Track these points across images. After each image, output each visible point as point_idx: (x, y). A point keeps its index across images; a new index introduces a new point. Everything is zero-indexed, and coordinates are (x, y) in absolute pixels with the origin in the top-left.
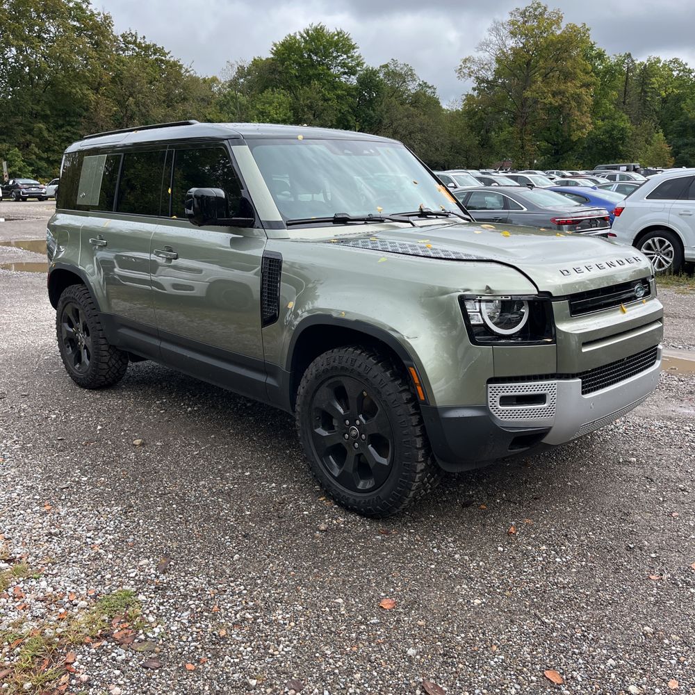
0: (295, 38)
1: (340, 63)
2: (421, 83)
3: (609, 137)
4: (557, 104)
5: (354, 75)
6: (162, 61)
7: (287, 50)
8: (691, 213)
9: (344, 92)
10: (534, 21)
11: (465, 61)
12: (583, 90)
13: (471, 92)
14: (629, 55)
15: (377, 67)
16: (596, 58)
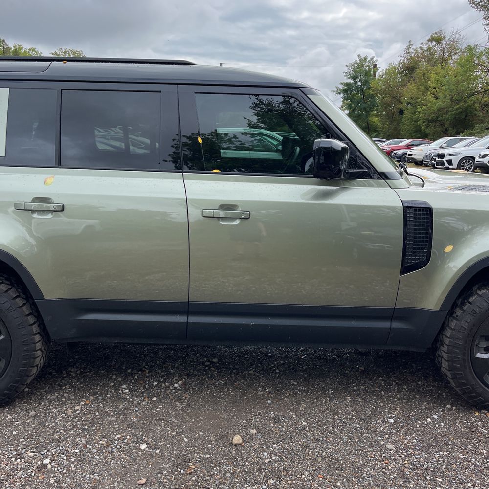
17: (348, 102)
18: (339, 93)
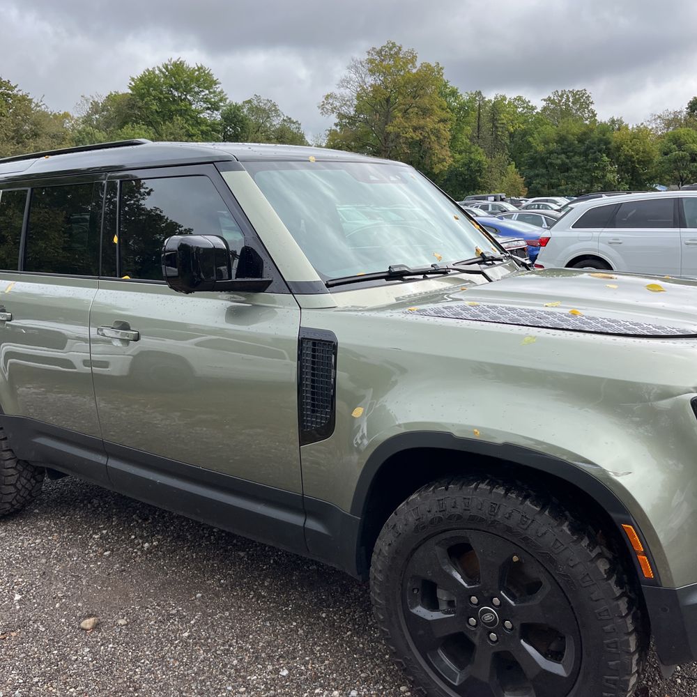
0: (154, 72)
1: (202, 98)
2: (285, 118)
3: (468, 169)
4: (418, 139)
5: (217, 110)
6: (9, 95)
7: (146, 85)
8: (620, 241)
9: (208, 128)
10: (390, 60)
11: (327, 97)
12: (441, 125)
13: (334, 128)
14: (480, 93)
15: (240, 103)
16: (450, 95)
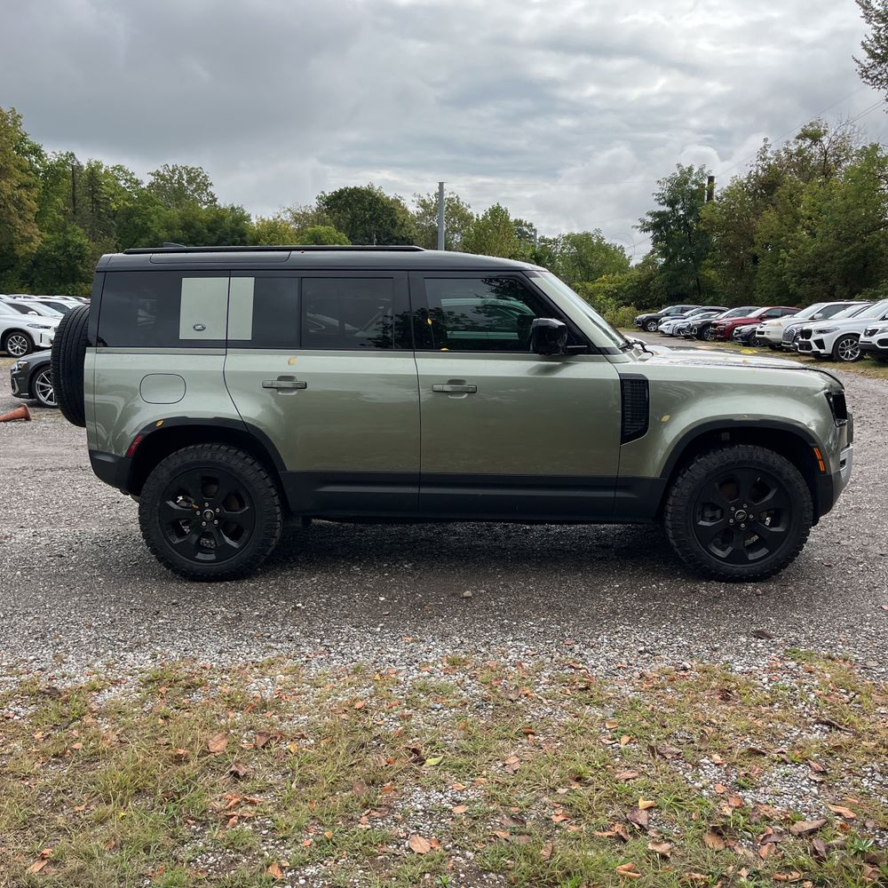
3: (64, 254)
12: (23, 192)
16: (30, 152)
17: (663, 244)
18: (646, 230)
